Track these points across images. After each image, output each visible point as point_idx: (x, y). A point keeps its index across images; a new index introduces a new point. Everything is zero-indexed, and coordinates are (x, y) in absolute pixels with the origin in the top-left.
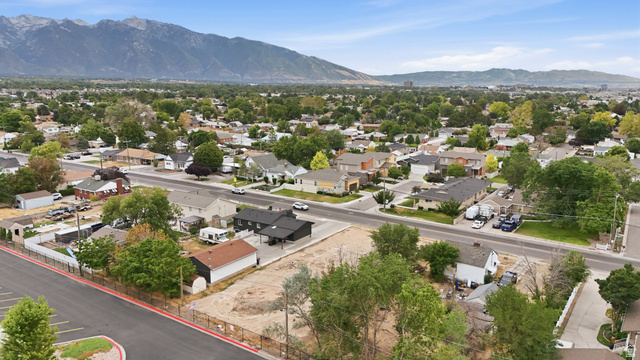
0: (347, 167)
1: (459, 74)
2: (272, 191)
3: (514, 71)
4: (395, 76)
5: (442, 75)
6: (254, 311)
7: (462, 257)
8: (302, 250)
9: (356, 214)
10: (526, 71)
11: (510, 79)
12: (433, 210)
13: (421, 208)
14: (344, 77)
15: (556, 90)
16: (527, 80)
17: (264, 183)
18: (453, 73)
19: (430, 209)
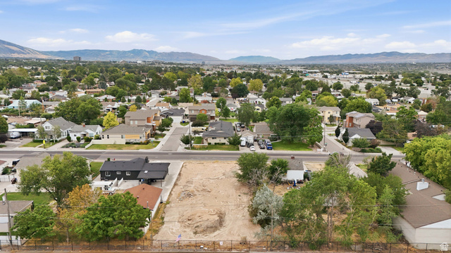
0: (136, 122)
1: (111, 52)
2: (86, 147)
3: (148, 52)
4: (61, 52)
5: (98, 52)
6: (212, 229)
7: (289, 166)
8: (175, 184)
9: (174, 154)
10: (156, 52)
11: (146, 57)
12: (218, 144)
13: (210, 144)
14: (14, 52)
15: (179, 64)
16: (157, 57)
17: (66, 142)
18: (107, 51)
19: (216, 144)
